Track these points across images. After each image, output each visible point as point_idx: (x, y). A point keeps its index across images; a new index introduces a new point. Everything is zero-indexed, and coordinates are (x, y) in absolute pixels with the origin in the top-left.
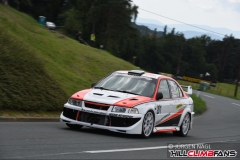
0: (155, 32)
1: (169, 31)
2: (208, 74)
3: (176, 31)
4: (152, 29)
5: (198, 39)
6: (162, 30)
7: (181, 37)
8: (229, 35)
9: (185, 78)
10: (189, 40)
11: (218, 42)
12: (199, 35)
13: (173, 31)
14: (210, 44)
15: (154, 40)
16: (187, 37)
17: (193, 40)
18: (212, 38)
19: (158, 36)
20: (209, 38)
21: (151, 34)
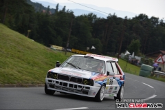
0: (48, 9)
1: (60, 9)
2: (93, 47)
3: (66, 9)
4: (46, 6)
5: (85, 16)
6: (55, 8)
7: (71, 14)
8: (112, 14)
9: (73, 50)
10: (78, 17)
11: (103, 20)
12: (87, 13)
13: (64, 9)
14: (96, 22)
15: (47, 16)
16: (76, 14)
17: (81, 18)
18: (98, 16)
19: (51, 13)
20: (95, 16)
21: (44, 11)
